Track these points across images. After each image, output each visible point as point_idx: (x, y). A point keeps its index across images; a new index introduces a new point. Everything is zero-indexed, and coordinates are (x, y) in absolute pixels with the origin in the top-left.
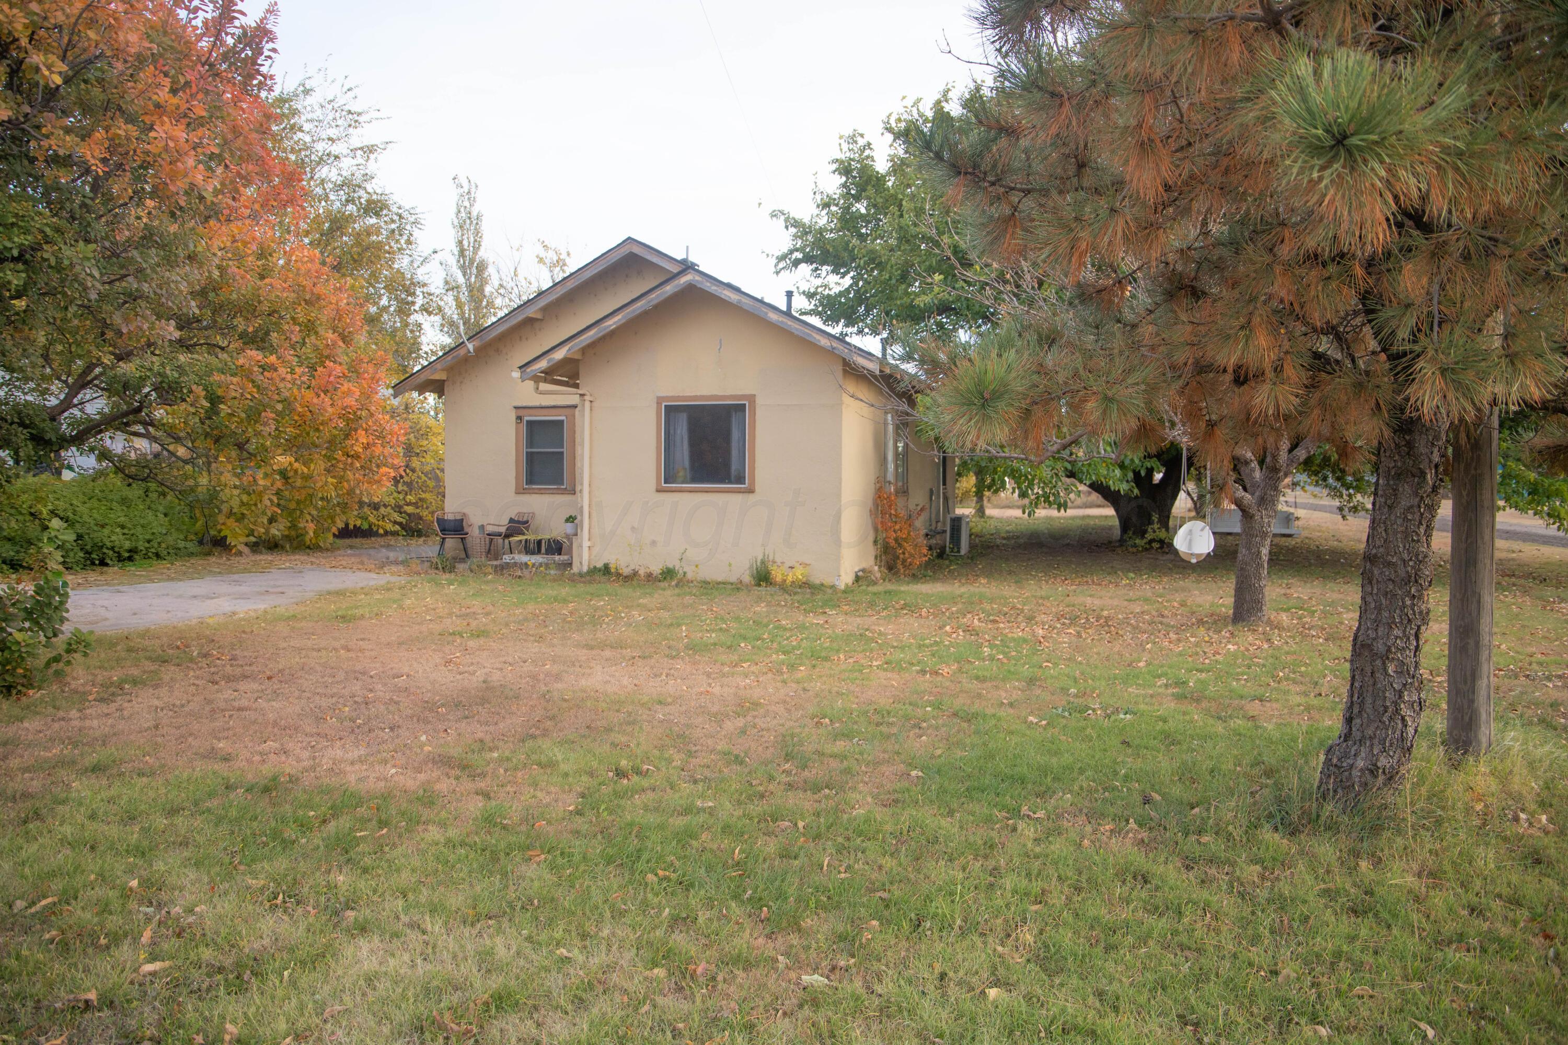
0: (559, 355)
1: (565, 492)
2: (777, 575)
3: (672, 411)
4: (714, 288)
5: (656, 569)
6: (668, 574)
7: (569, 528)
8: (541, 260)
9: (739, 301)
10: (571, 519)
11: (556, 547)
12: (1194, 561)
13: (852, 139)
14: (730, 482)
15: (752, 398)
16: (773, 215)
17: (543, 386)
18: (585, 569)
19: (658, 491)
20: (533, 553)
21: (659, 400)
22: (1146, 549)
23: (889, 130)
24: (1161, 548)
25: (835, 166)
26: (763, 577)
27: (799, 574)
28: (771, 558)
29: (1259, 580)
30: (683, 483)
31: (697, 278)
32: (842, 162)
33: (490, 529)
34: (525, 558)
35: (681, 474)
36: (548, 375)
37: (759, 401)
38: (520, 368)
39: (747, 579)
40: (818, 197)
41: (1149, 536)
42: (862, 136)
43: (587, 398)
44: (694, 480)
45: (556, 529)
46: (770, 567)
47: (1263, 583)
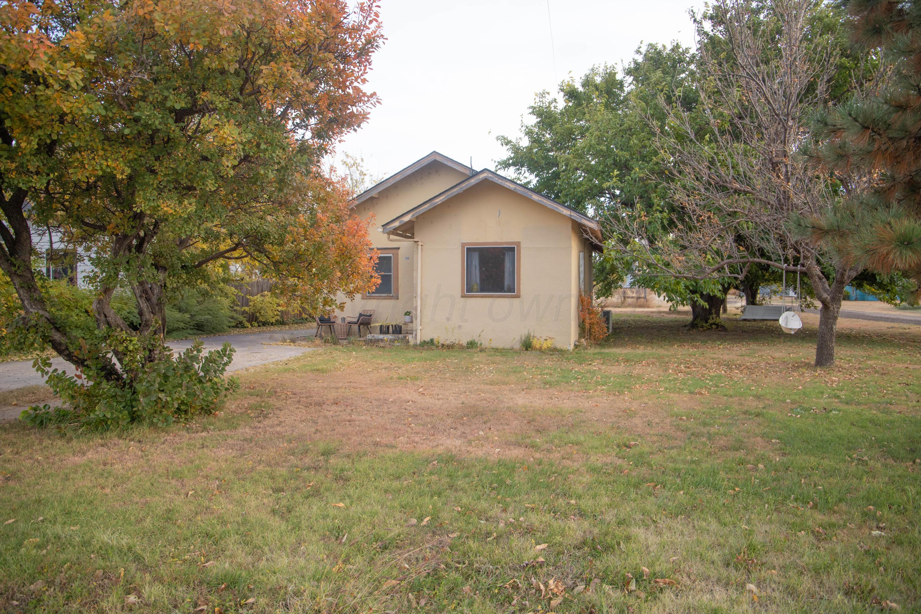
0: (407, 219)
1: (391, 298)
2: (536, 343)
3: (470, 251)
4: (500, 181)
5: (464, 342)
6: (472, 345)
7: (407, 318)
8: (345, 163)
9: (515, 189)
10: (408, 313)
11: (398, 330)
12: (793, 332)
13: (543, 95)
14: (505, 292)
15: (518, 244)
16: (498, 139)
17: (392, 237)
18: (418, 342)
19: (462, 297)
20: (386, 334)
21: (463, 245)
22: (709, 329)
23: (562, 90)
24: (717, 328)
25: (531, 110)
26: (527, 345)
27: (549, 344)
28: (532, 334)
29: (832, 343)
30: (477, 292)
31: (490, 175)
32: (534, 108)
33: (349, 320)
34: (381, 336)
35: (476, 287)
36: (394, 232)
37: (522, 245)
38: (383, 226)
39: (517, 346)
40: (524, 128)
41: (710, 321)
42: (548, 93)
43: (420, 243)
44: (482, 290)
45: (399, 320)
46: (531, 340)
47: (834, 344)
